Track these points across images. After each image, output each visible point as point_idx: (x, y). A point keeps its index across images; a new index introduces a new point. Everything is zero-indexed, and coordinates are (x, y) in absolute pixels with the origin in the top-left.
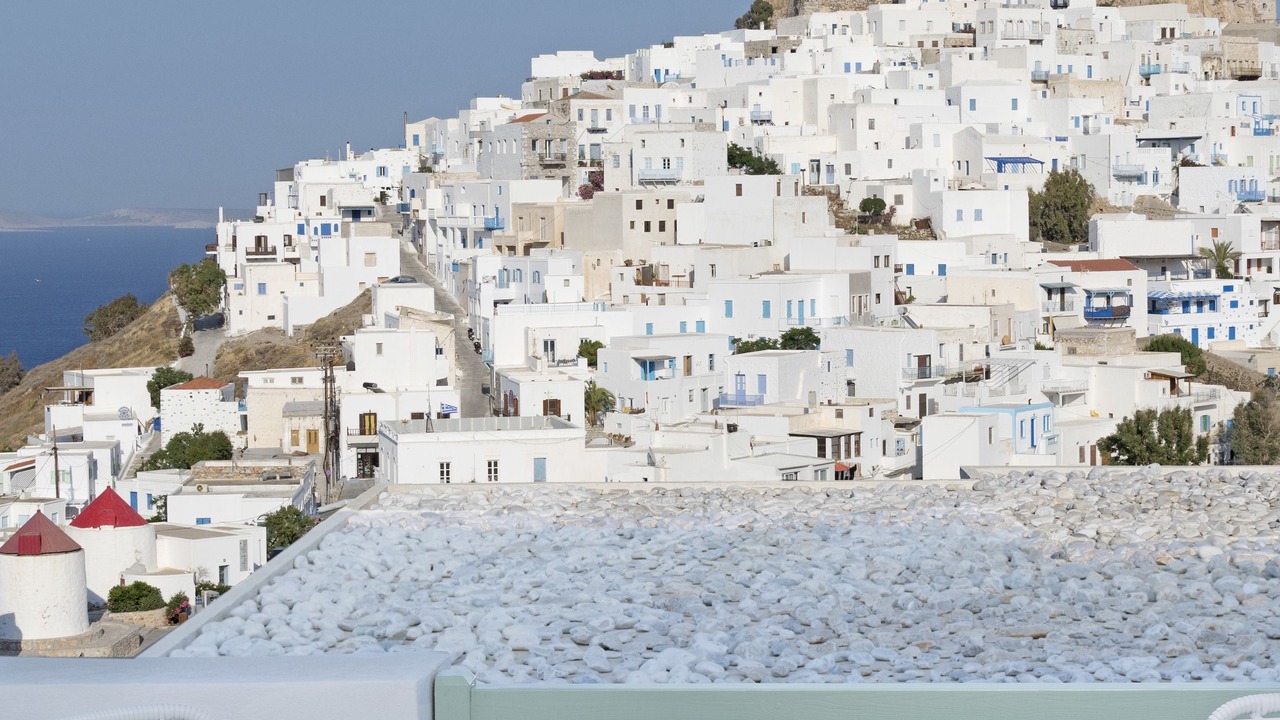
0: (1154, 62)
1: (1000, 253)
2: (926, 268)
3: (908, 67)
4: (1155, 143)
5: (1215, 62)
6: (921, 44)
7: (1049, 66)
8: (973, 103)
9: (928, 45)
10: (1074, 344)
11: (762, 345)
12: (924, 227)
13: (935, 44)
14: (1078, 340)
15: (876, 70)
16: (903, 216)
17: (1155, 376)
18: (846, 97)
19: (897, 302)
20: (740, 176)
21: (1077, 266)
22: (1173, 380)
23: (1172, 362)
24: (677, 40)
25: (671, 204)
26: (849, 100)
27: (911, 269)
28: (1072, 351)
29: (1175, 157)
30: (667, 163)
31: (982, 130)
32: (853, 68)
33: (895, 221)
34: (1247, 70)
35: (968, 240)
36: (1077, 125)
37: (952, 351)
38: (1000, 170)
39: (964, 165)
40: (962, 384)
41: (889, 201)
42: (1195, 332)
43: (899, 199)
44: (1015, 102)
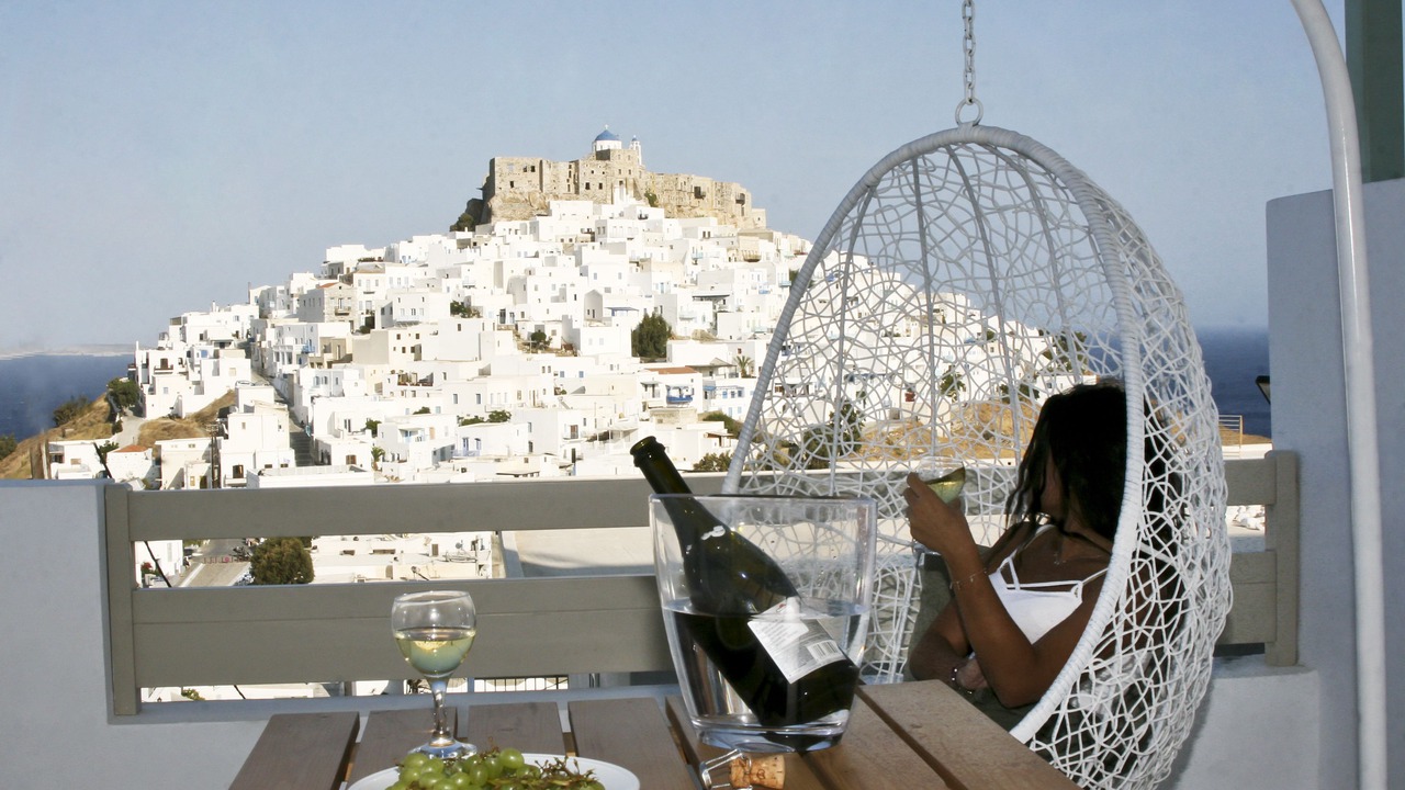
0: (699, 251)
1: (615, 364)
2: (571, 374)
3: (555, 254)
4: (702, 298)
5: (735, 251)
6: (562, 240)
7: (640, 255)
8: (595, 275)
9: (567, 241)
10: (662, 418)
11: (476, 420)
12: (571, 348)
13: (571, 240)
14: (664, 415)
15: (537, 256)
16: (556, 343)
17: (710, 435)
18: (520, 273)
19: (556, 394)
20: (458, 319)
21: (662, 371)
22: (720, 437)
23: (719, 427)
24: (415, 238)
25: (418, 336)
26: (522, 275)
27: (562, 374)
28: (660, 421)
29: (714, 308)
30: (414, 311)
31: (602, 292)
32: (523, 255)
33: (551, 346)
34: (752, 255)
35: (596, 357)
36: (657, 288)
37: (591, 423)
38: (613, 314)
39: (591, 312)
40: (597, 442)
41: (548, 334)
42: (730, 409)
43: (554, 333)
44: (620, 274)
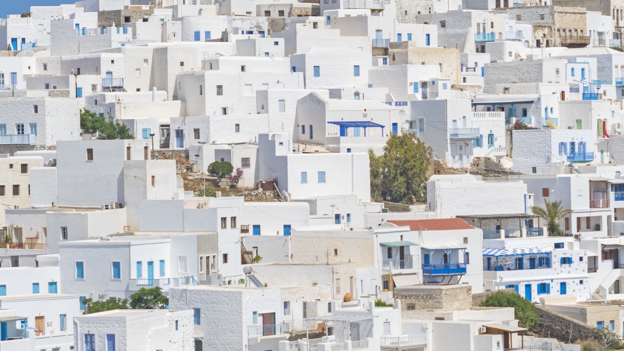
0: (489, 30)
1: (343, 214)
2: (271, 229)
3: (256, 36)
4: (490, 107)
5: (546, 31)
6: (268, 13)
7: (389, 34)
8: (317, 69)
9: (275, 15)
10: (413, 301)
11: (112, 305)
12: (270, 189)
13: (281, 13)
14: (417, 297)
15: (224, 38)
16: (249, 179)
17: (490, 330)
18: (194, 65)
19: (244, 262)
20: (94, 142)
21: (417, 226)
22: (506, 334)
23: (504, 318)
24: (33, 9)
25: (24, 168)
26: (198, 68)
27: (257, 229)
28: (411, 307)
29: (508, 121)
30: (21, 129)
31: (325, 96)
32: (203, 36)
33: (241, 184)
34: (575, 38)
35: (312, 203)
36: (416, 90)
37: (296, 309)
38: (342, 134)
39: (307, 129)
40: (305, 341)
41: (236, 164)
42: (528, 287)
43: (246, 162)
44: (357, 68)
